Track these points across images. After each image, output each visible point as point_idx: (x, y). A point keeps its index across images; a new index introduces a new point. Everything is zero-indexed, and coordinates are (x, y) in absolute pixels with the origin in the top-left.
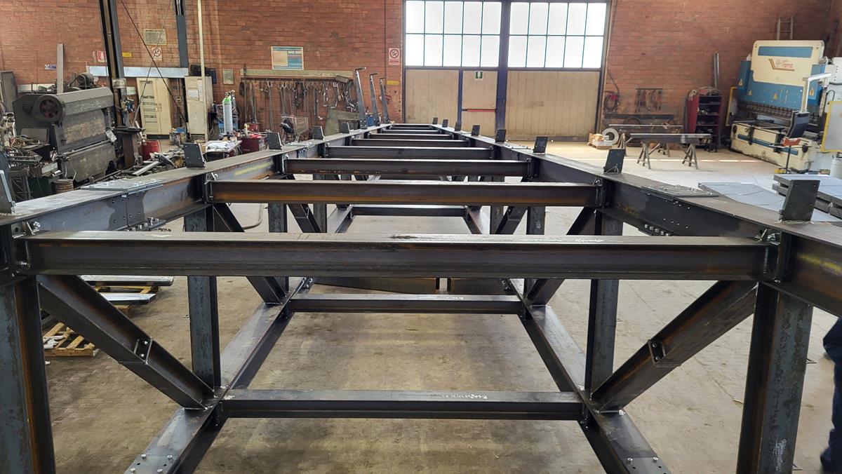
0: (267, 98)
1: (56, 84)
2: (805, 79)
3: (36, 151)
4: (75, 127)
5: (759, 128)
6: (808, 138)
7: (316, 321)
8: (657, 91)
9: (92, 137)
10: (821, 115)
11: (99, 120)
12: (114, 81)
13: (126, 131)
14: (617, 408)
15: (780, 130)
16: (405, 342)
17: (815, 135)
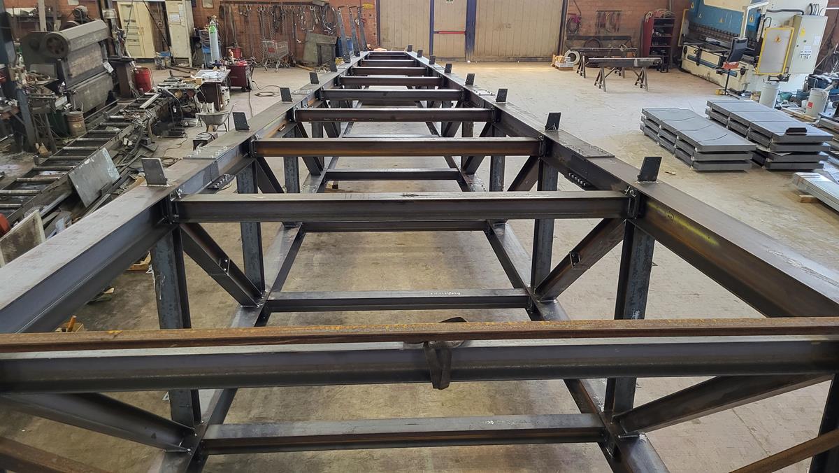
0: (246, 22)
1: (37, 8)
2: (745, 8)
3: (47, 86)
4: (78, 61)
5: (706, 50)
6: (746, 61)
7: (322, 238)
8: (616, 13)
9: (92, 69)
10: (758, 40)
11: (97, 52)
12: (104, 11)
13: (119, 60)
14: (552, 298)
15: (723, 53)
16: (396, 254)
17: (752, 59)
